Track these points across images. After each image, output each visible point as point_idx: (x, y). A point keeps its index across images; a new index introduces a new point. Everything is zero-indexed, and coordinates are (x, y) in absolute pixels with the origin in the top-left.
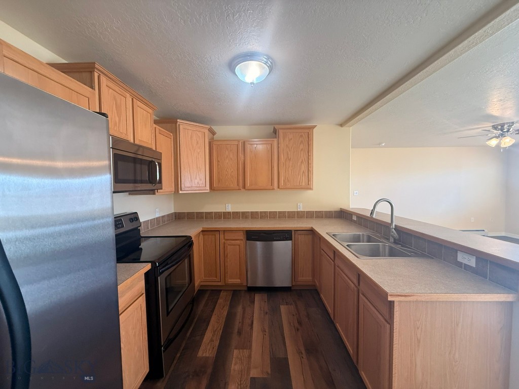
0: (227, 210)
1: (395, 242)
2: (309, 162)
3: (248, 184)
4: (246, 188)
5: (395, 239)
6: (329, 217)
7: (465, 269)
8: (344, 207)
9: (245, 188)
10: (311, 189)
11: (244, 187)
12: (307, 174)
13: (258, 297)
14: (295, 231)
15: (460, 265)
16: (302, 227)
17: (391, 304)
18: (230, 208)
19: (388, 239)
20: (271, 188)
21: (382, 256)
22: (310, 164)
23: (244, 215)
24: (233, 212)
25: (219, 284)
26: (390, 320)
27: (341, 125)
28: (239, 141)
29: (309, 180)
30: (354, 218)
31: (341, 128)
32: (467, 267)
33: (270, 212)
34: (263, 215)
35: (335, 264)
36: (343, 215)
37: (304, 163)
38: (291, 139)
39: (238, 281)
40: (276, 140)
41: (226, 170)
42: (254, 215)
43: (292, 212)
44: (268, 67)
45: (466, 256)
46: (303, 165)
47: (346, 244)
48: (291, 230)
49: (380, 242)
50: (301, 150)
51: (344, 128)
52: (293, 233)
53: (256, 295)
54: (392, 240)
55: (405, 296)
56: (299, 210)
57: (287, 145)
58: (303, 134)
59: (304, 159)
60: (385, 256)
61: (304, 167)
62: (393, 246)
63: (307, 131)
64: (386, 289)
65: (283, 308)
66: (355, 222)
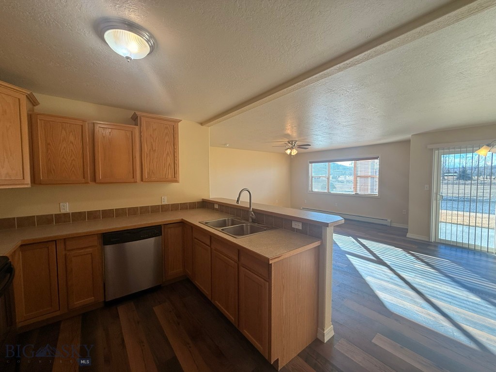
0: (63, 211)
1: (254, 221)
2: (175, 155)
3: (100, 176)
4: (97, 181)
5: (252, 219)
6: (193, 208)
7: (296, 232)
8: (206, 197)
9: (95, 181)
10: (177, 181)
11: (94, 179)
12: (173, 167)
13: (121, 310)
14: (164, 225)
15: (293, 230)
16: (173, 220)
17: (270, 266)
18: (67, 208)
19: (248, 220)
20: (133, 180)
21: (246, 235)
22: (176, 157)
23: (92, 216)
24: (72, 213)
25: (58, 313)
26: (268, 279)
27: (202, 124)
28: (84, 121)
29: (175, 173)
30: (216, 206)
31: (201, 126)
32: (297, 230)
33: (129, 209)
34: (120, 213)
35: (211, 249)
36: (206, 205)
37: (170, 155)
38: (156, 129)
39: (90, 299)
40: (137, 128)
41: (63, 157)
42: (107, 214)
43: (156, 206)
44: (150, 47)
45: (297, 223)
46: (168, 157)
47: (220, 229)
48: (160, 225)
49: (243, 223)
50: (167, 142)
51: (204, 127)
52: (163, 227)
53: (118, 308)
54: (251, 220)
55: (278, 257)
56: (163, 203)
57: (151, 136)
58: (168, 126)
59: (170, 152)
60: (248, 234)
61: (170, 160)
62: (252, 224)
63: (173, 124)
64: (267, 256)
65: (157, 310)
66: (217, 210)
